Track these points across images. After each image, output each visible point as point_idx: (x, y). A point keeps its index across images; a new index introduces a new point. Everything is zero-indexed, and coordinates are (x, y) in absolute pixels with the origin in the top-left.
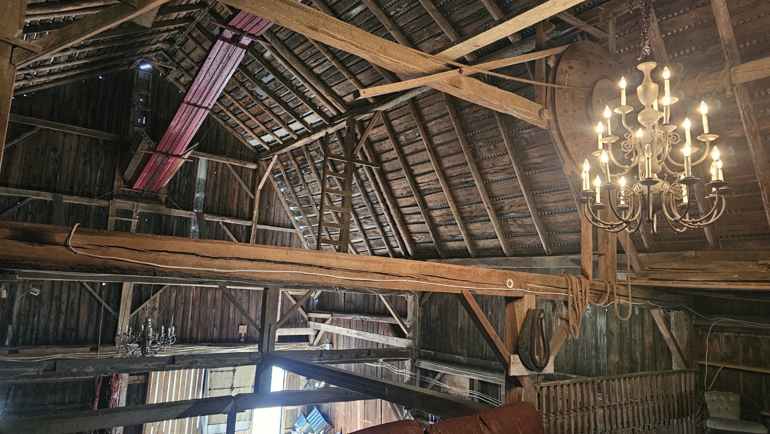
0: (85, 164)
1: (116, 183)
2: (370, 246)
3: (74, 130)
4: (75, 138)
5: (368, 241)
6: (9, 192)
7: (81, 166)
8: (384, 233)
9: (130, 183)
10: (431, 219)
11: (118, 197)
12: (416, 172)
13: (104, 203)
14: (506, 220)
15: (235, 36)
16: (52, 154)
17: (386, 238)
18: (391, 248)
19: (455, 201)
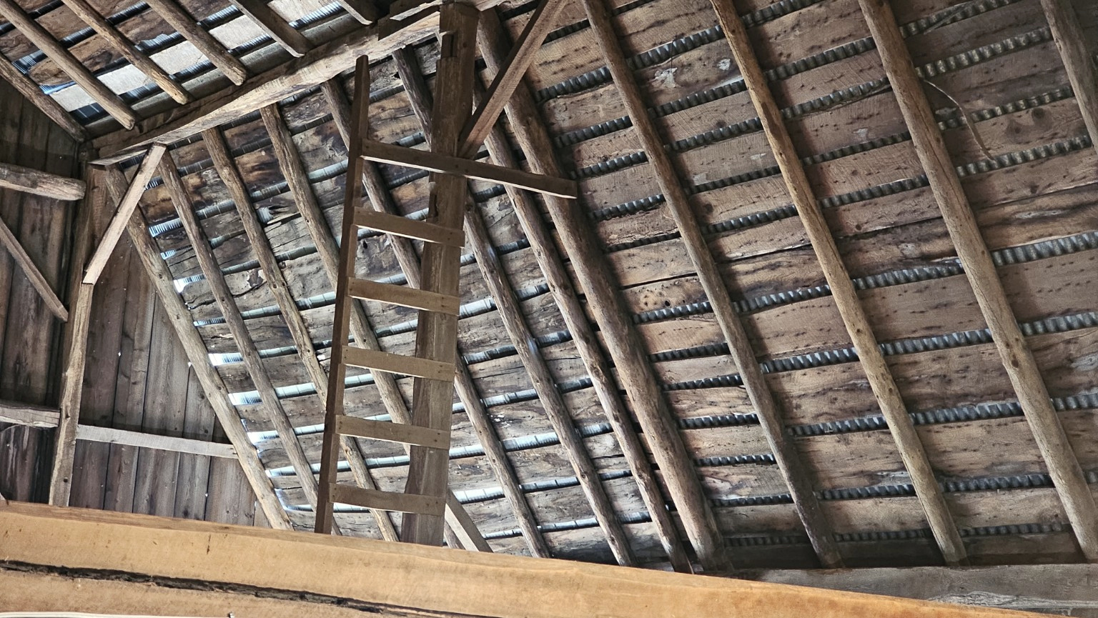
2: (532, 516)
5: (523, 495)
8: (591, 464)
10: (780, 407)
12: (720, 217)
14: (1086, 413)
17: (600, 484)
18: (618, 522)
19: (881, 334)
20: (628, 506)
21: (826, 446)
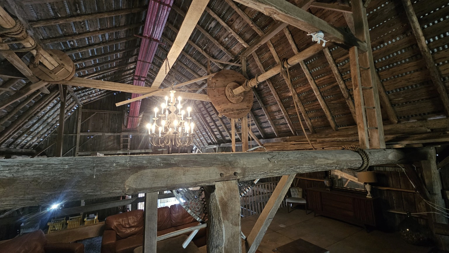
0: (112, 122)
1: (122, 127)
2: (206, 140)
3: (107, 112)
4: (108, 115)
5: (205, 138)
6: (88, 134)
7: (111, 123)
8: (209, 136)
9: (126, 127)
10: (219, 130)
11: (123, 132)
12: (211, 114)
13: (119, 134)
14: (238, 129)
15: (139, 78)
16: (101, 120)
17: (210, 137)
18: (212, 140)
19: (224, 123)
20: (212, 139)
21: (223, 133)
